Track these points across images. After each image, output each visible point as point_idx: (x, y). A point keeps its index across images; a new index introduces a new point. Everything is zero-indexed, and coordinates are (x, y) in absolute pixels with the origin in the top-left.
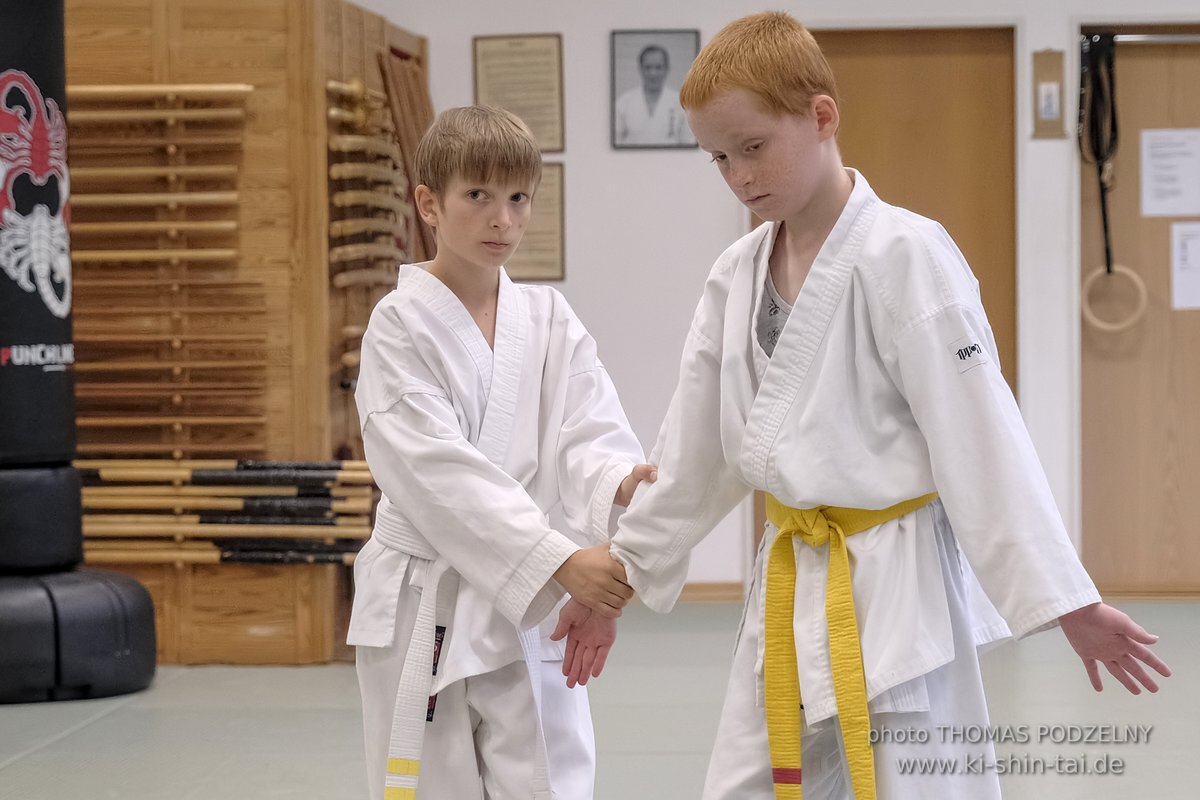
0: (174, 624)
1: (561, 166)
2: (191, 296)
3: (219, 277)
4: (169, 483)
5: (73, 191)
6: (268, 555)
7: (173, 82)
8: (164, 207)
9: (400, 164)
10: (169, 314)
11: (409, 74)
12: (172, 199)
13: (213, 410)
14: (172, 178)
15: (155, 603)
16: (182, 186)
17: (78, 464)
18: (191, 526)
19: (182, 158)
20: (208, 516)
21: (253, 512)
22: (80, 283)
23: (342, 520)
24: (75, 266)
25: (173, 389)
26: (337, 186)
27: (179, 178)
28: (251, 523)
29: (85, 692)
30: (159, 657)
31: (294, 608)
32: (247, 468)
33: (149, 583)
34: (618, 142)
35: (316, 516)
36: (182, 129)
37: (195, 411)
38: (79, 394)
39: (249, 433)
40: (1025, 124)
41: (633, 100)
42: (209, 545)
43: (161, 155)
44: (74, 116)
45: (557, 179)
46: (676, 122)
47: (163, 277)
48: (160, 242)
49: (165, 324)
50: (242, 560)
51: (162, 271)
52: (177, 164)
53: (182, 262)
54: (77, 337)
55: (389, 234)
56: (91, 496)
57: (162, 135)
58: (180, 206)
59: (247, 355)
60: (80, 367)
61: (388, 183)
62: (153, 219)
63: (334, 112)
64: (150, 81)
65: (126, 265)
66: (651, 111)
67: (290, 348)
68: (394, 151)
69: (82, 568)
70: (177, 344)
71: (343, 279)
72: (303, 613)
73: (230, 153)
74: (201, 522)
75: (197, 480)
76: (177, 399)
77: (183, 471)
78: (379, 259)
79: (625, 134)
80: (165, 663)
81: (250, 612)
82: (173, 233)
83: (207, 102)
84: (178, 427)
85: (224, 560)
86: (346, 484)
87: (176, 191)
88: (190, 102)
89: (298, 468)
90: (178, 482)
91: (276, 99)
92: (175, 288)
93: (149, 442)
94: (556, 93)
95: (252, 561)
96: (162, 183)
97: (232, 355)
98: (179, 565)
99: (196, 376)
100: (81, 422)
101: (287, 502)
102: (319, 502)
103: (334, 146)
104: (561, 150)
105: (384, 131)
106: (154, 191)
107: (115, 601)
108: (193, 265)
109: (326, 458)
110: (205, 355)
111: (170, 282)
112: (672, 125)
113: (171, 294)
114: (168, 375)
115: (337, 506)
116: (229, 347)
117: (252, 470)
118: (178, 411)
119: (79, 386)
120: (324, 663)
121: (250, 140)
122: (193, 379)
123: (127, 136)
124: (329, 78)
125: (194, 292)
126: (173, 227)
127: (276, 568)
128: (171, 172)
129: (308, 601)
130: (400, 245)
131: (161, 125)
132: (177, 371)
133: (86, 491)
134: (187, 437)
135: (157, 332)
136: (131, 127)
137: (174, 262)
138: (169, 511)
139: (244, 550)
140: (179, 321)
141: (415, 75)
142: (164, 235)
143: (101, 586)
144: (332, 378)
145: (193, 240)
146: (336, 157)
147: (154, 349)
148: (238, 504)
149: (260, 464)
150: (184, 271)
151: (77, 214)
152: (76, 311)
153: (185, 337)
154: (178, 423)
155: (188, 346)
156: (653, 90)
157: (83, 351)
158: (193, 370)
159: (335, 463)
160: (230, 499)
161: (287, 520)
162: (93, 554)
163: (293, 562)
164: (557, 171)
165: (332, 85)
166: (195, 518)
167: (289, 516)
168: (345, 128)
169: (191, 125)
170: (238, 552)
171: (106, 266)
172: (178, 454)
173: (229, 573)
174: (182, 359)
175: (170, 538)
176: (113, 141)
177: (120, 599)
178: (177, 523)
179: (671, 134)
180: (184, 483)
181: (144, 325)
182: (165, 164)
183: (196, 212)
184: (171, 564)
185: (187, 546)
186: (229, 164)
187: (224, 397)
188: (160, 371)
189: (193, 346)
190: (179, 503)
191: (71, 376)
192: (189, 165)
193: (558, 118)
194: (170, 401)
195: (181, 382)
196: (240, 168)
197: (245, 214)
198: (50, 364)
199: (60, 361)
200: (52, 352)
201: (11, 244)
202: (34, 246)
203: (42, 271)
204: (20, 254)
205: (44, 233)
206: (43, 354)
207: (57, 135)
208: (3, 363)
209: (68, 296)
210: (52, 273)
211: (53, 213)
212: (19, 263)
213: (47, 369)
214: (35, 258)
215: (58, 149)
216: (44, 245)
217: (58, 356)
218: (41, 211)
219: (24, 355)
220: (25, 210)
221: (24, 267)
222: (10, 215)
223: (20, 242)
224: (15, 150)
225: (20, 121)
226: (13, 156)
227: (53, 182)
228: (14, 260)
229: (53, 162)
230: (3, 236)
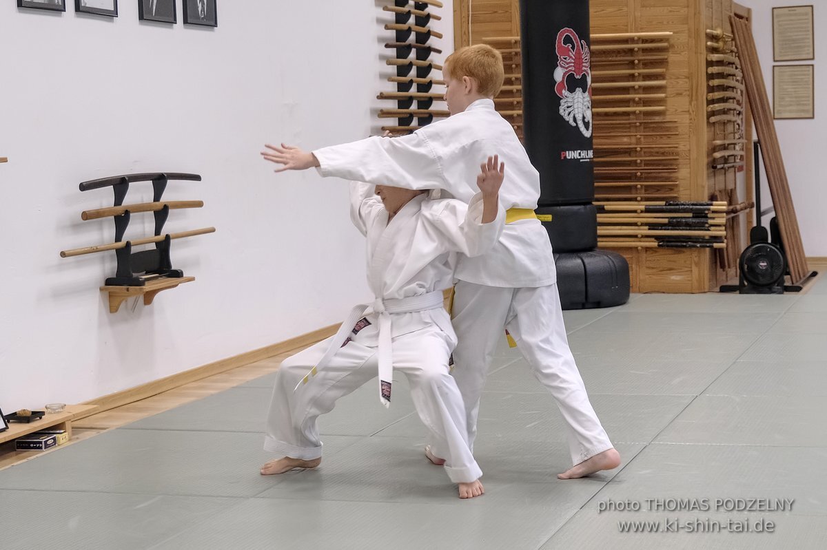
0: (638, 274)
1: (813, 66)
2: (644, 128)
3: (657, 119)
4: (635, 211)
5: (592, 82)
6: (679, 244)
7: (637, 31)
8: (633, 87)
9: (739, 67)
10: (636, 136)
11: (744, 25)
12: (637, 84)
13: (655, 179)
14: (636, 74)
15: (630, 265)
16: (641, 78)
17: (595, 203)
18: (645, 231)
19: (641, 66)
20: (652, 226)
21: (673, 225)
22: (594, 122)
23: (712, 228)
24: (593, 115)
25: (637, 170)
26: (711, 77)
27: (640, 74)
28: (671, 230)
29: (598, 305)
30: (631, 289)
31: (691, 268)
32: (670, 205)
33: (626, 256)
35: (701, 226)
36: (640, 52)
37: (647, 179)
38: (595, 172)
39: (671, 189)
42: (653, 239)
43: (631, 64)
44: (593, 47)
45: (811, 73)
47: (632, 119)
48: (631, 103)
49: (633, 140)
50: (668, 246)
51: (631, 117)
52: (639, 69)
53: (641, 112)
54: (594, 147)
55: (734, 98)
56: (601, 218)
57: (632, 56)
58: (640, 87)
59: (669, 154)
60: (595, 160)
61: (734, 75)
62: (628, 93)
63: (709, 43)
64: (627, 31)
65: (616, 114)
67: (689, 150)
68: (737, 60)
69: (596, 249)
70: (638, 149)
71: (713, 119)
72: (695, 270)
73: (663, 63)
74: (649, 229)
75: (647, 210)
76: (639, 174)
77: (641, 206)
78: (730, 109)
80: (634, 292)
81: (671, 269)
82: (637, 99)
83: (652, 41)
84: (639, 186)
85: (659, 245)
86: (714, 212)
87: (638, 81)
88: (645, 40)
89: (693, 205)
90: (639, 211)
91: (683, 38)
92: (638, 124)
93: (626, 193)
94: (810, 34)
95: (672, 246)
96: (632, 77)
97: (663, 154)
98: (639, 248)
99: (647, 163)
100: (596, 184)
101: (687, 220)
102: (703, 220)
103: (709, 59)
104: (813, 59)
105: (732, 51)
106: (629, 81)
107: (612, 264)
108: (647, 114)
109: (706, 200)
110: (651, 154)
111: (635, 121)
113: (636, 127)
114: (634, 163)
115: (710, 221)
116: (662, 150)
117: (672, 205)
118: (639, 179)
119: (595, 168)
120: (705, 292)
121: (672, 57)
122: (645, 165)
123: (616, 56)
124: (707, 28)
125: (646, 126)
126: (637, 97)
127: (684, 249)
128: (636, 72)
129: (697, 264)
130: (739, 103)
131: (631, 50)
132: (639, 161)
133: (598, 215)
134: (643, 191)
135: (630, 144)
136: (618, 52)
137: (638, 112)
138: (635, 224)
139: (668, 242)
140: (640, 139)
141: (746, 26)
142: (633, 100)
143: (606, 257)
144: (708, 164)
145: (646, 102)
146: (710, 64)
147: (628, 152)
148: (666, 221)
149: (675, 203)
150: (642, 116)
151: (595, 91)
152: (594, 135)
153: (642, 146)
154: (639, 184)
155: (644, 150)
157: (597, 153)
158: (645, 160)
159: (709, 202)
160: (663, 218)
161: (688, 228)
162: (601, 243)
163: (691, 247)
164: (811, 68)
165: (709, 31)
166: (647, 227)
167: (689, 226)
168: (714, 50)
169: (645, 50)
170: (665, 242)
171: (606, 114)
172: (639, 198)
173: (661, 251)
174: (641, 157)
175: (636, 236)
176: (610, 59)
177: (613, 262)
178: (639, 229)
181: (625, 141)
182: (633, 68)
183: (647, 89)
184: (636, 248)
185: (643, 239)
186: (663, 68)
187: (659, 173)
188: (631, 161)
189: (646, 150)
190: (639, 221)
191: (591, 164)
192: (644, 68)
193: (811, 44)
194: (635, 174)
195: (640, 166)
196: (667, 69)
197: (669, 90)
198: (583, 159)
199: (587, 157)
200: (584, 154)
201: (566, 105)
202: (576, 106)
203: (579, 117)
204: (570, 110)
205: (580, 100)
206: (580, 155)
207: (586, 55)
208: (562, 158)
209: (590, 128)
210: (584, 118)
211: (584, 91)
212: (569, 114)
213: (581, 161)
214: (576, 111)
215: (586, 63)
216: (580, 105)
217: (587, 155)
218: (579, 90)
219: (571, 155)
220: (572, 90)
221: (572, 115)
222: (565, 92)
223: (569, 105)
224: (568, 64)
225: (570, 50)
226: (567, 66)
227: (584, 77)
228: (567, 112)
229: (584, 68)
230: (562, 102)
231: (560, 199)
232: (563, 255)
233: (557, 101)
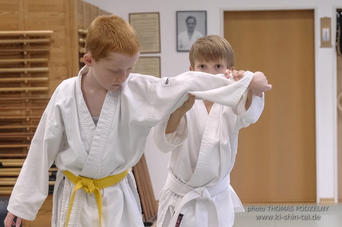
1: (159, 57)
2: (32, 103)
3: (42, 96)
7: (26, 30)
8: (23, 73)
10: (25, 109)
12: (26, 70)
14: (26, 63)
16: (29, 65)
19: (29, 56)
25: (27, 135)
26: (82, 64)
27: (28, 62)
34: (179, 49)
36: (29, 46)
40: (318, 43)
41: (184, 35)
43: (22, 55)
45: (158, 63)
47: (23, 97)
48: (22, 85)
49: (24, 113)
51: (22, 95)
52: (27, 58)
53: (29, 91)
56: (1, 172)
57: (22, 48)
58: (28, 72)
62: (20, 77)
63: (81, 40)
64: (18, 30)
65: (10, 92)
66: (190, 39)
70: (28, 119)
73: (45, 54)
76: (28, 138)
79: (181, 46)
82: (26, 81)
83: (37, 37)
87: (27, 67)
88: (32, 37)
91: (61, 36)
92: (27, 100)
93: (19, 153)
94: (158, 33)
96: (22, 65)
103: (81, 52)
104: (160, 52)
106: (19, 67)
108: (34, 93)
111: (25, 98)
113: (26, 102)
114: (25, 130)
118: (28, 142)
121: (52, 50)
122: (33, 131)
124: (80, 28)
125: (33, 102)
126: (26, 79)
128: (25, 61)
131: (21, 45)
132: (28, 129)
135: (21, 116)
136: (11, 45)
137: (27, 91)
140: (29, 111)
142: (23, 82)
143: (3, 202)
145: (33, 84)
146: (82, 55)
150: (30, 94)
153: (31, 117)
155: (32, 120)
156: (191, 31)
164: (158, 59)
165: (80, 30)
169: (32, 44)
171: (3, 93)
174: (30, 125)
176: (5, 50)
181: (17, 113)
182: (23, 58)
183: (34, 74)
186: (45, 58)
188: (22, 129)
189: (34, 120)
192: (31, 58)
193: (158, 41)
194: (26, 139)
195: (29, 132)
196: (49, 59)
197: (51, 75)
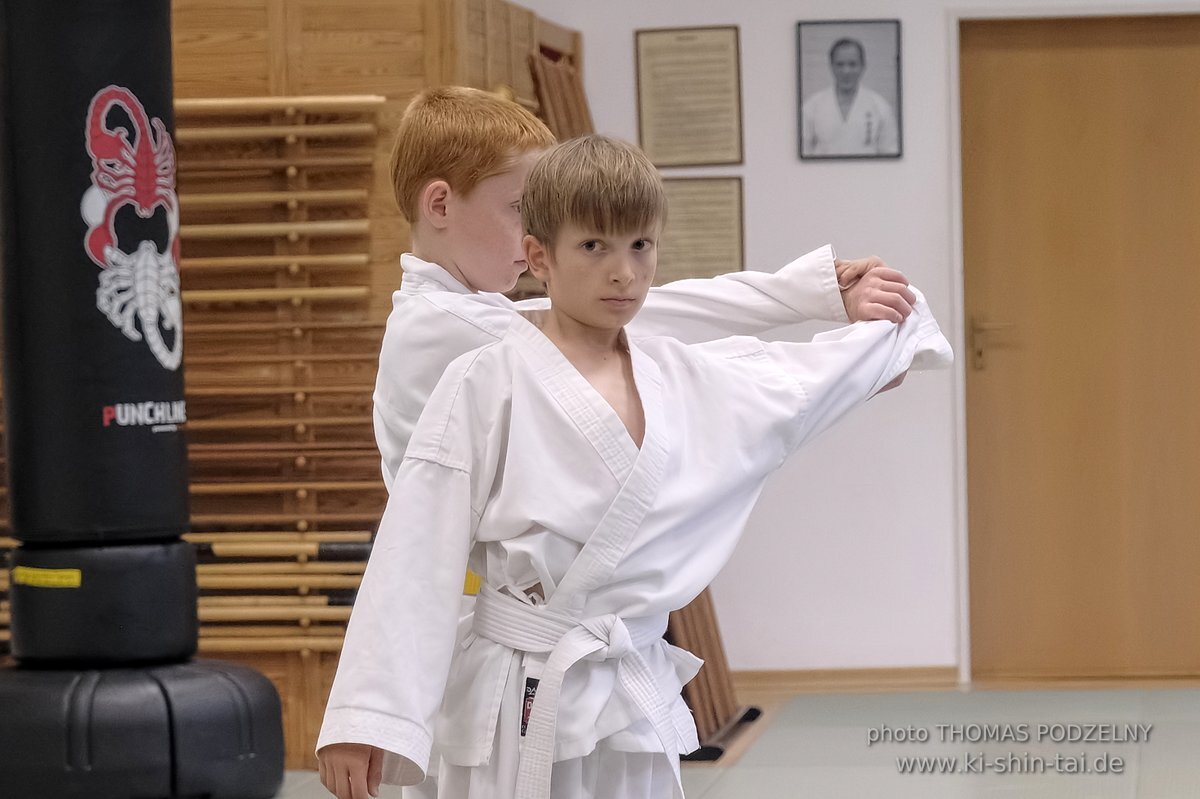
1: (740, 180)
2: (315, 342)
3: (347, 319)
4: (292, 559)
5: (182, 222)
7: (295, 94)
8: (284, 238)
10: (292, 362)
11: (564, 77)
12: (294, 229)
13: (341, 474)
14: (293, 204)
15: (282, 699)
16: (304, 214)
17: (190, 538)
18: (319, 608)
19: (304, 182)
20: (337, 596)
22: (187, 328)
24: (188, 309)
25: (300, 450)
27: (301, 204)
33: (273, 674)
34: (806, 152)
36: (303, 149)
37: (322, 474)
38: (191, 456)
41: (823, 103)
42: (339, 630)
43: (279, 178)
44: (182, 133)
45: (735, 197)
46: (875, 126)
47: (282, 321)
48: (279, 279)
49: (286, 374)
51: (280, 313)
52: (299, 189)
53: (304, 302)
54: (189, 391)
56: (207, 575)
57: (280, 156)
58: (302, 237)
60: (194, 425)
62: (272, 253)
64: (266, 93)
65: (240, 306)
66: (845, 114)
69: (198, 659)
70: (300, 397)
73: (359, 174)
74: (330, 604)
75: (325, 556)
76: (301, 461)
77: (310, 544)
79: (814, 142)
82: (294, 268)
83: (333, 116)
84: (302, 494)
87: (297, 220)
88: (313, 117)
90: (302, 557)
92: (298, 332)
93: (270, 511)
94: (733, 96)
96: (280, 212)
98: (305, 653)
99: (324, 433)
100: (194, 488)
104: (740, 162)
106: (272, 220)
107: (237, 695)
108: (319, 306)
110: (333, 410)
111: (290, 325)
112: (869, 132)
113: (292, 339)
114: (290, 433)
118: (302, 474)
119: (192, 447)
121: (382, 160)
122: (318, 438)
123: (240, 157)
125: (318, 337)
126: (294, 262)
128: (291, 197)
131: (278, 143)
132: (301, 428)
133: (200, 569)
134: (312, 506)
135: (277, 384)
136: (244, 146)
137: (296, 301)
138: (293, 592)
140: (303, 370)
141: (570, 78)
142: (285, 270)
143: (221, 679)
145: (317, 277)
147: (273, 404)
150: (307, 312)
151: (190, 247)
152: (189, 359)
153: (310, 389)
154: (302, 488)
155: (313, 399)
156: (846, 91)
157: (196, 407)
158: (320, 426)
162: (207, 642)
164: (735, 184)
166: (324, 599)
169: (313, 142)
171: (215, 307)
172: (302, 525)
174: (307, 415)
175: (294, 623)
176: (223, 163)
177: (240, 690)
178: (303, 605)
179: (868, 141)
180: (310, 559)
181: (261, 376)
182: (283, 189)
183: (319, 243)
184: (296, 653)
185: (313, 630)
186: (357, 187)
187: (354, 458)
188: (280, 428)
189: (321, 399)
190: (304, 582)
191: (183, 436)
192: (311, 188)
193: (735, 125)
194: (293, 463)
195: (305, 441)
196: (371, 192)
197: (377, 244)
198: (160, 424)
199: (170, 419)
200: (162, 410)
201: (115, 286)
202: (140, 288)
203: (149, 317)
204: (124, 297)
205: (152, 273)
206: (151, 413)
207: (164, 159)
208: (106, 423)
209: (178, 345)
210: (161, 318)
211: (161, 250)
212: (123, 308)
213: (156, 429)
214: (141, 301)
215: (165, 176)
216: (152, 286)
217: (169, 415)
218: (147, 248)
219: (129, 414)
220: (129, 246)
221: (129, 312)
222: (112, 253)
223: (123, 284)
224: (117, 178)
225: (122, 145)
226: (115, 185)
227: (161, 213)
228: (117, 304)
229: (160, 191)
230: (104, 277)
231: (101, 530)
232: (111, 674)
233: (89, 275)
